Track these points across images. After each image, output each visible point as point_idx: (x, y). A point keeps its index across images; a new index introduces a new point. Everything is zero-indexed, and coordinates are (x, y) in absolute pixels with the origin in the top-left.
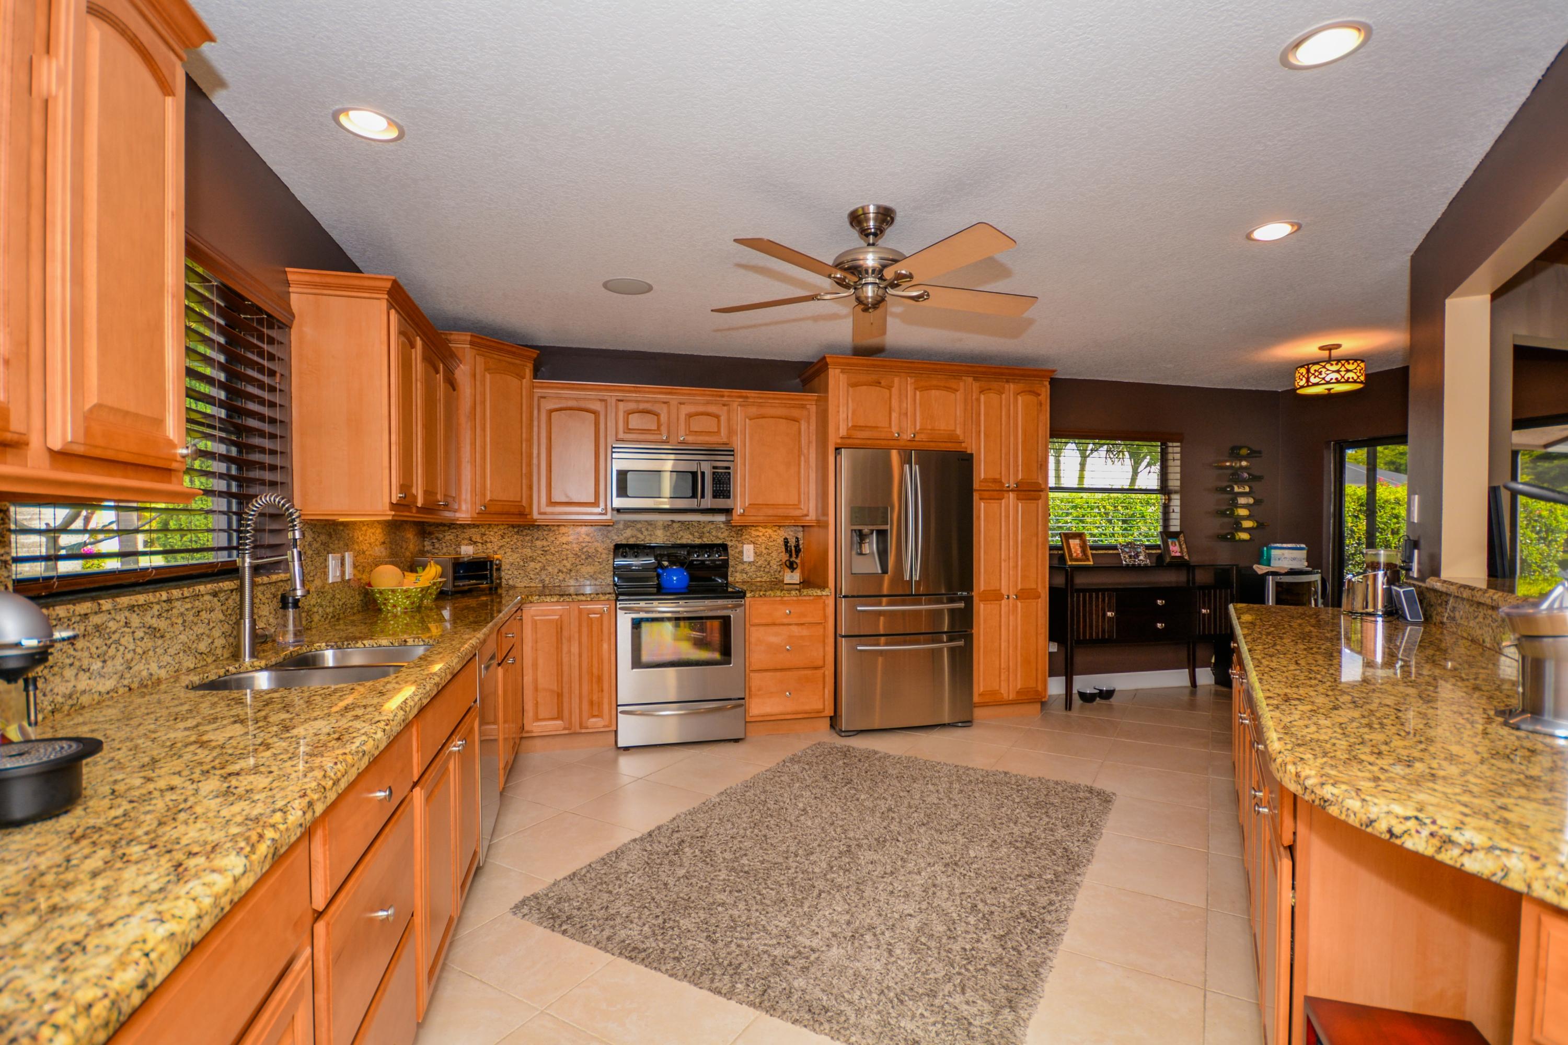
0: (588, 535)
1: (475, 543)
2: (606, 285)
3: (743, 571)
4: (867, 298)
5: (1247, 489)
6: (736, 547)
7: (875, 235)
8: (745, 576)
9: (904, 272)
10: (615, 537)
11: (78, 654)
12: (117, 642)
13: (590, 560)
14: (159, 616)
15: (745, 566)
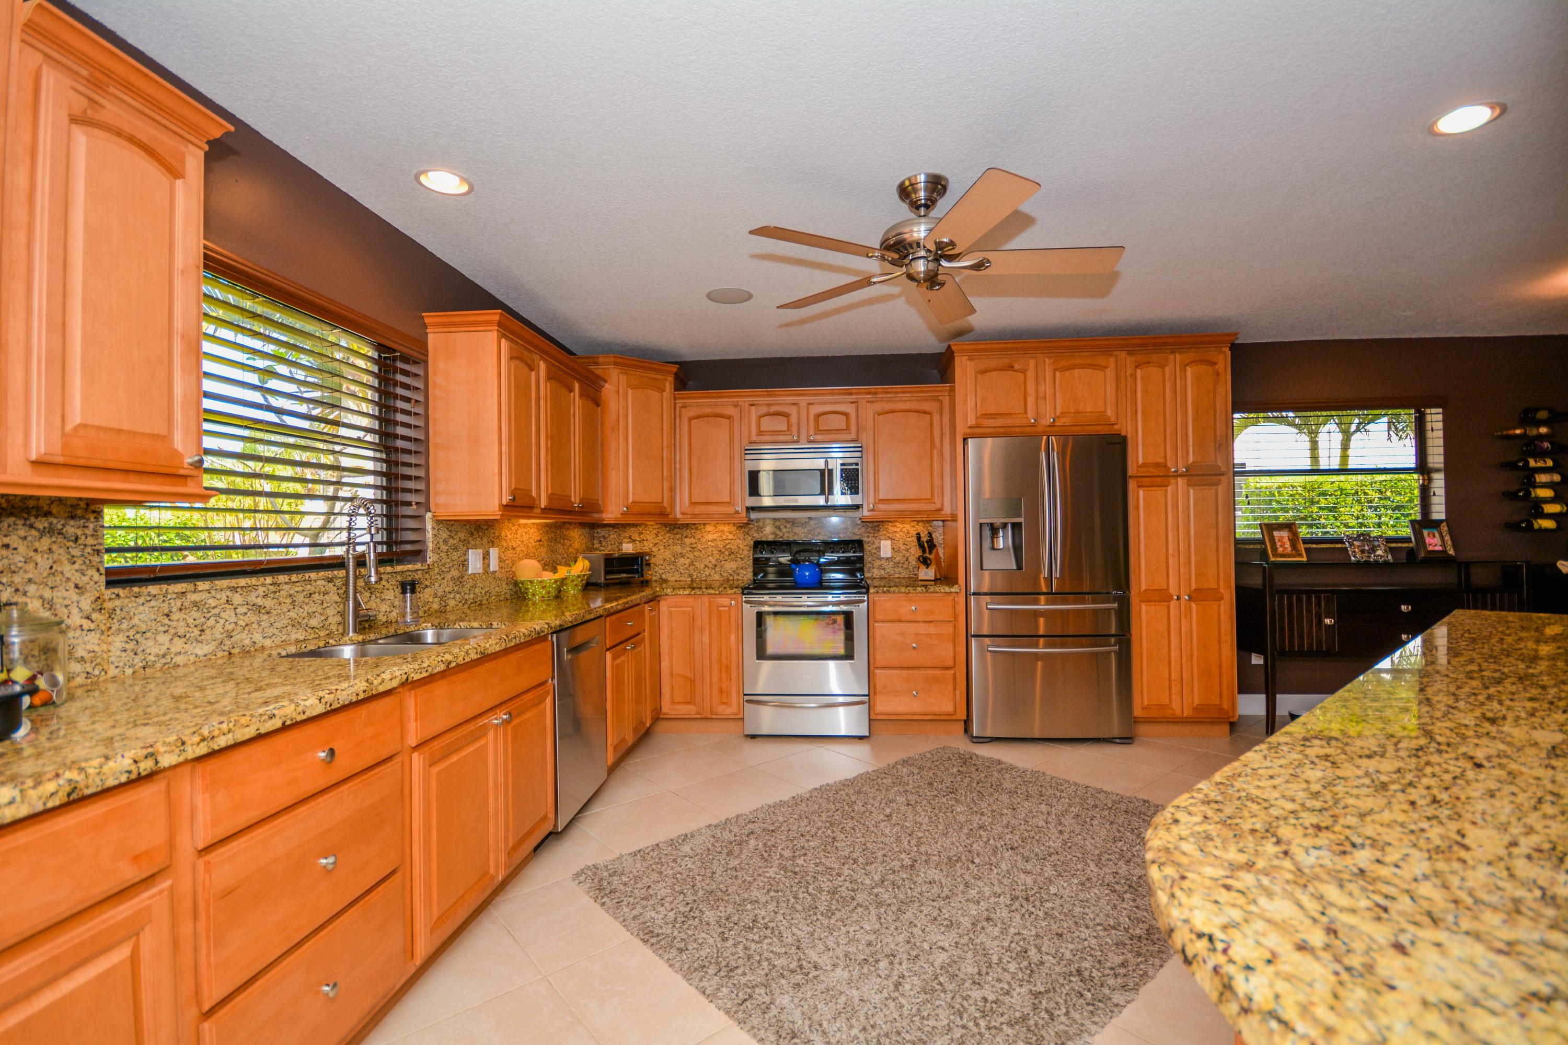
0: (731, 533)
1: (634, 541)
2: (709, 296)
3: (881, 567)
4: (919, 273)
5: (1550, 463)
6: (873, 544)
7: (927, 206)
8: (882, 572)
9: (945, 240)
10: (756, 535)
11: (174, 624)
12: (218, 615)
13: (733, 556)
14: (265, 596)
15: (883, 562)
